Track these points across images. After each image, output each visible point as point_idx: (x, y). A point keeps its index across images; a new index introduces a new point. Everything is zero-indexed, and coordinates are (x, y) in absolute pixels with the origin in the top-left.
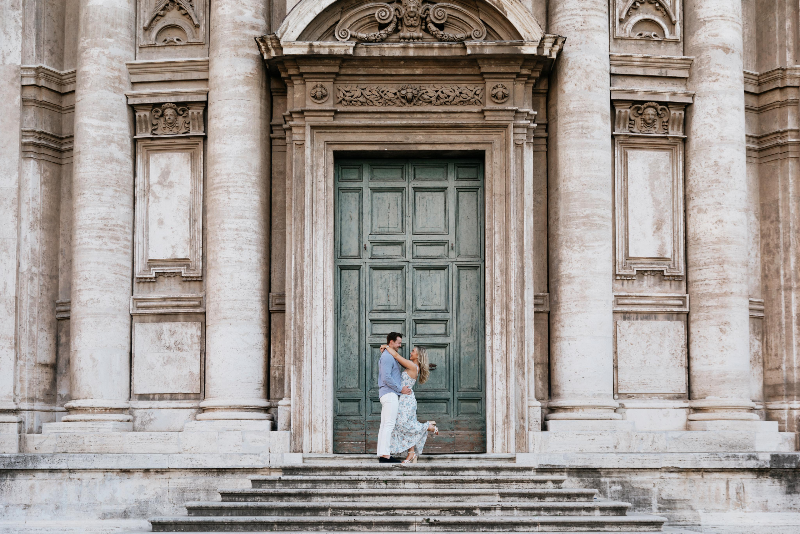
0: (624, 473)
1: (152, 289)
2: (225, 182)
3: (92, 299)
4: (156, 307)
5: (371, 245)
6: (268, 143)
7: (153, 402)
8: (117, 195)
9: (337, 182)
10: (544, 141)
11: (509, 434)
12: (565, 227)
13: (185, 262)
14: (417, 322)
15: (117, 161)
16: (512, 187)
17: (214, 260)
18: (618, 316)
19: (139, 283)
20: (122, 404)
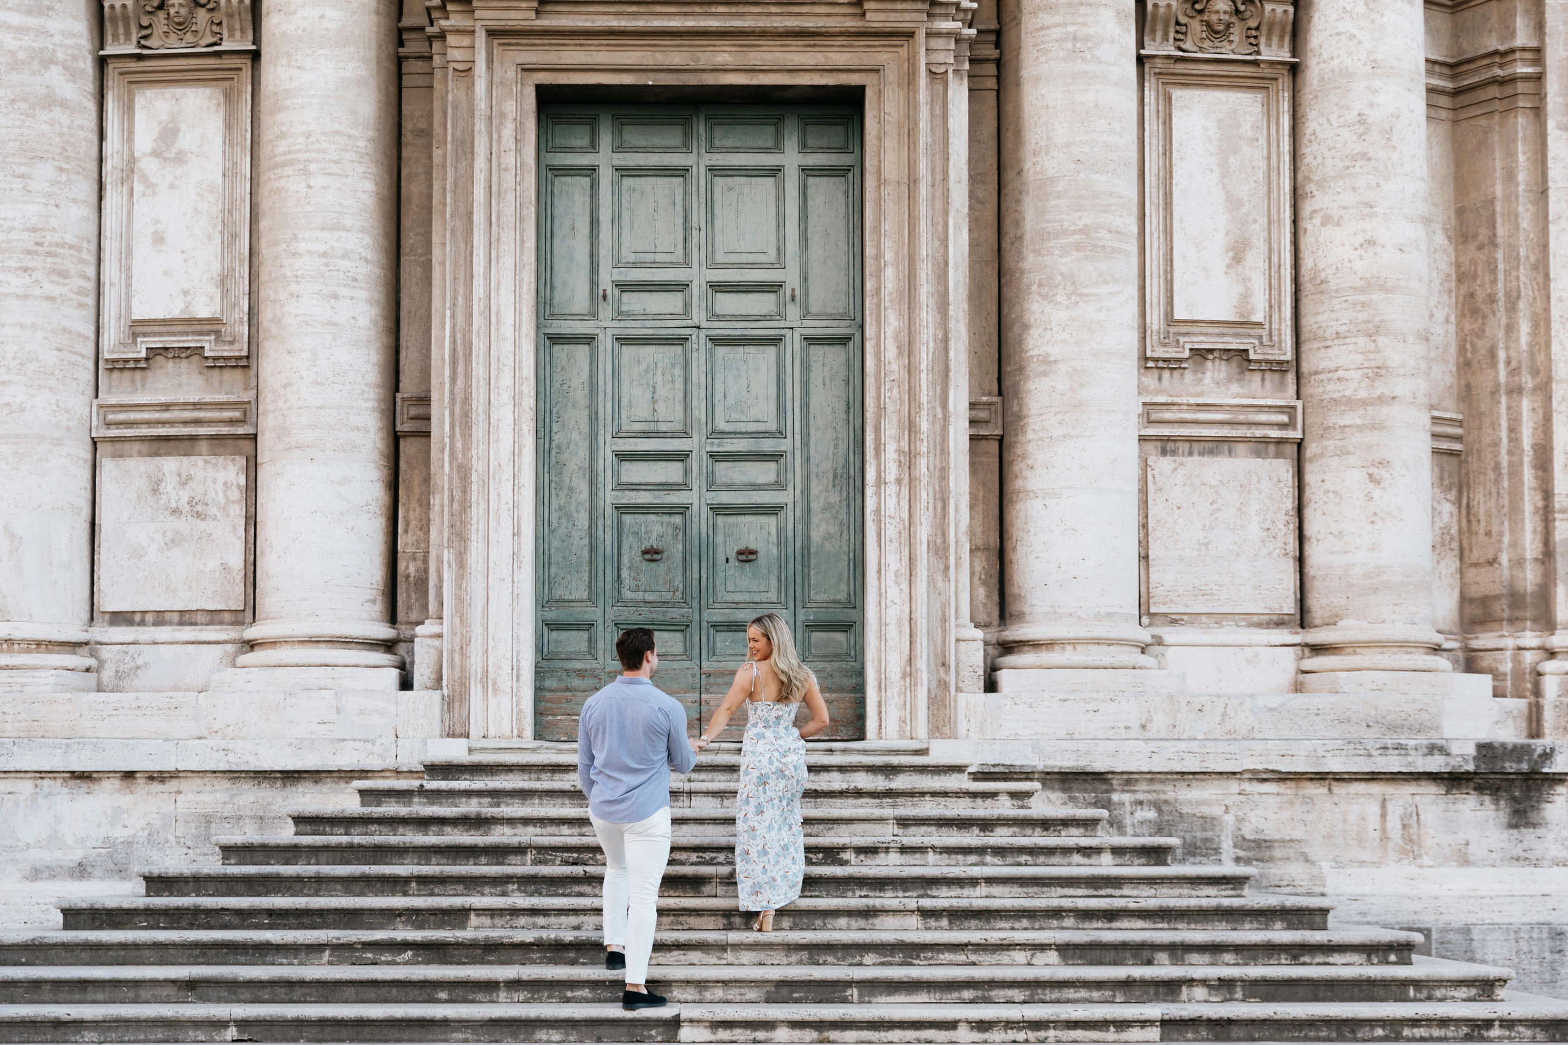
0: (1162, 782)
1: (139, 384)
2: (299, 151)
3: (8, 404)
4: (149, 423)
5: (616, 291)
6: (393, 68)
7: (141, 629)
8: (64, 178)
9: (543, 154)
10: (991, 69)
11: (913, 698)
12: (1037, 252)
13: (212, 326)
14: (717, 457)
15: (64, 104)
16: (923, 166)
17: (276, 320)
18: (1150, 446)
19: (111, 370)
20: (75, 634)
